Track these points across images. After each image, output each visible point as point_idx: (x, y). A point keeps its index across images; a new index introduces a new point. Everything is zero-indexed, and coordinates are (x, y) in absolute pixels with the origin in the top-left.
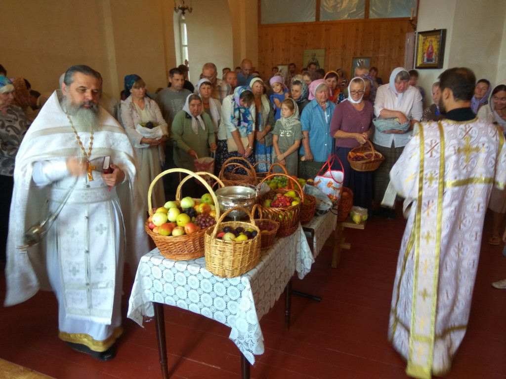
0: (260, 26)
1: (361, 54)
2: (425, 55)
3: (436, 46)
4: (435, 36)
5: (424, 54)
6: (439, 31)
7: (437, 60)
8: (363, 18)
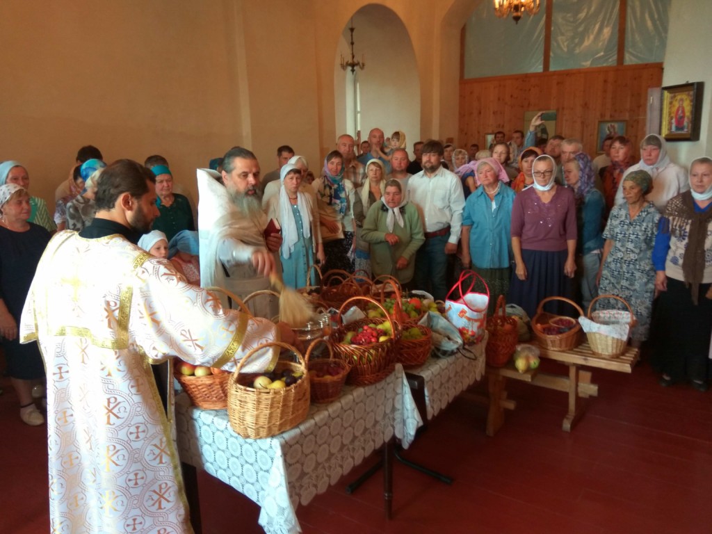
0: (463, 82)
1: (611, 116)
2: (674, 121)
3: (688, 107)
4: (687, 93)
5: (671, 118)
6: (692, 84)
7: (690, 127)
8: (615, 64)
